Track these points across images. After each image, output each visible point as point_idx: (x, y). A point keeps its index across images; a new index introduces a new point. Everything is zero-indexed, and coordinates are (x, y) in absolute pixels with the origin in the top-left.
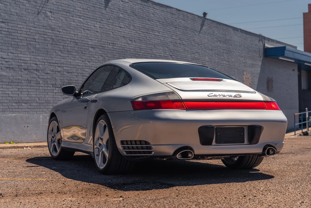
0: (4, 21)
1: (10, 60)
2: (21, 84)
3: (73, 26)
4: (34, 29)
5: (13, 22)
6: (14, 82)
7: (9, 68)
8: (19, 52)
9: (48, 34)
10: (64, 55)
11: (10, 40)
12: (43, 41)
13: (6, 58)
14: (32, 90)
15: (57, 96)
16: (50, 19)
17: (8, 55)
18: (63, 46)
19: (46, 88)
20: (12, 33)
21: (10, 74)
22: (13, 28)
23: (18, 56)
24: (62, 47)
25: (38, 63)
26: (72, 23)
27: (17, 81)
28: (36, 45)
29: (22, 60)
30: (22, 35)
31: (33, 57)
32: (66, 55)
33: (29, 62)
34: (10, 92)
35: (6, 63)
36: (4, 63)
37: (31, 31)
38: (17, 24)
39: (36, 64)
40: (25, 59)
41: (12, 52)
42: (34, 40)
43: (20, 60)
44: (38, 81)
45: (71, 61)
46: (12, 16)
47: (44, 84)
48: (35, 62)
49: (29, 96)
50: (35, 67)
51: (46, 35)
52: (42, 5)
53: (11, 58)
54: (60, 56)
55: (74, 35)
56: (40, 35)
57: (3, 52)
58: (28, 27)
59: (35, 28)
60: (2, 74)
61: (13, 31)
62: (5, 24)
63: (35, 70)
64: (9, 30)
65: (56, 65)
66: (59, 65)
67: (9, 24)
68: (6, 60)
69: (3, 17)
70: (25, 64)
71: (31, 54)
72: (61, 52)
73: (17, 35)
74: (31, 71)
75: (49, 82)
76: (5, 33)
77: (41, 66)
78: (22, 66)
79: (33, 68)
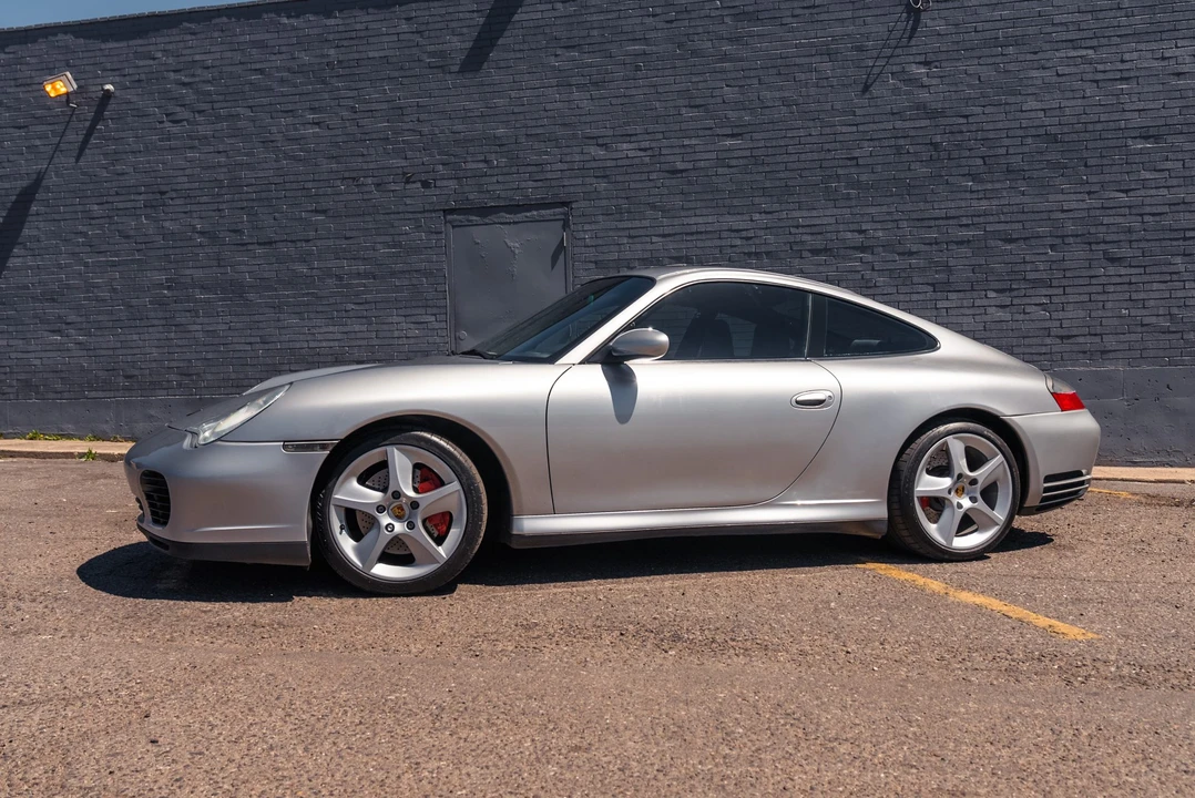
0: (736, 131)
1: (762, 233)
3: (1039, 82)
4: (854, 129)
5: (771, 127)
7: (756, 254)
8: (794, 206)
9: (912, 133)
10: (989, 186)
11: (758, 177)
12: (890, 159)
13: (747, 230)
16: (923, 86)
17: (752, 220)
18: (983, 158)
19: (903, 298)
20: (765, 158)
22: (769, 144)
23: (787, 218)
24: (980, 162)
25: (869, 228)
26: (1035, 73)
28: (858, 175)
29: (803, 226)
30: (803, 157)
31: (844, 211)
32: (998, 186)
33: (829, 228)
35: (745, 242)
36: (738, 242)
37: (839, 138)
38: (786, 130)
39: (861, 232)
40: (818, 221)
41: (767, 210)
42: (854, 162)
43: (797, 227)
44: (870, 280)
45: (1026, 199)
46: (765, 111)
48: (854, 227)
50: (857, 239)
51: (907, 137)
52: (888, 52)
53: (764, 226)
54: (972, 192)
55: (1041, 114)
56: (877, 143)
57: (734, 214)
58: (828, 130)
59: (857, 125)
61: (771, 151)
62: (741, 140)
63: (854, 248)
64: (756, 153)
65: (951, 222)
66: (966, 221)
67: (758, 136)
68: (744, 234)
69: (733, 122)
70: (814, 237)
71: (841, 203)
72: (974, 177)
73: (786, 158)
74: (842, 252)
75: (915, 280)
76: (742, 162)
77: (880, 234)
78: (803, 243)
79: (849, 244)
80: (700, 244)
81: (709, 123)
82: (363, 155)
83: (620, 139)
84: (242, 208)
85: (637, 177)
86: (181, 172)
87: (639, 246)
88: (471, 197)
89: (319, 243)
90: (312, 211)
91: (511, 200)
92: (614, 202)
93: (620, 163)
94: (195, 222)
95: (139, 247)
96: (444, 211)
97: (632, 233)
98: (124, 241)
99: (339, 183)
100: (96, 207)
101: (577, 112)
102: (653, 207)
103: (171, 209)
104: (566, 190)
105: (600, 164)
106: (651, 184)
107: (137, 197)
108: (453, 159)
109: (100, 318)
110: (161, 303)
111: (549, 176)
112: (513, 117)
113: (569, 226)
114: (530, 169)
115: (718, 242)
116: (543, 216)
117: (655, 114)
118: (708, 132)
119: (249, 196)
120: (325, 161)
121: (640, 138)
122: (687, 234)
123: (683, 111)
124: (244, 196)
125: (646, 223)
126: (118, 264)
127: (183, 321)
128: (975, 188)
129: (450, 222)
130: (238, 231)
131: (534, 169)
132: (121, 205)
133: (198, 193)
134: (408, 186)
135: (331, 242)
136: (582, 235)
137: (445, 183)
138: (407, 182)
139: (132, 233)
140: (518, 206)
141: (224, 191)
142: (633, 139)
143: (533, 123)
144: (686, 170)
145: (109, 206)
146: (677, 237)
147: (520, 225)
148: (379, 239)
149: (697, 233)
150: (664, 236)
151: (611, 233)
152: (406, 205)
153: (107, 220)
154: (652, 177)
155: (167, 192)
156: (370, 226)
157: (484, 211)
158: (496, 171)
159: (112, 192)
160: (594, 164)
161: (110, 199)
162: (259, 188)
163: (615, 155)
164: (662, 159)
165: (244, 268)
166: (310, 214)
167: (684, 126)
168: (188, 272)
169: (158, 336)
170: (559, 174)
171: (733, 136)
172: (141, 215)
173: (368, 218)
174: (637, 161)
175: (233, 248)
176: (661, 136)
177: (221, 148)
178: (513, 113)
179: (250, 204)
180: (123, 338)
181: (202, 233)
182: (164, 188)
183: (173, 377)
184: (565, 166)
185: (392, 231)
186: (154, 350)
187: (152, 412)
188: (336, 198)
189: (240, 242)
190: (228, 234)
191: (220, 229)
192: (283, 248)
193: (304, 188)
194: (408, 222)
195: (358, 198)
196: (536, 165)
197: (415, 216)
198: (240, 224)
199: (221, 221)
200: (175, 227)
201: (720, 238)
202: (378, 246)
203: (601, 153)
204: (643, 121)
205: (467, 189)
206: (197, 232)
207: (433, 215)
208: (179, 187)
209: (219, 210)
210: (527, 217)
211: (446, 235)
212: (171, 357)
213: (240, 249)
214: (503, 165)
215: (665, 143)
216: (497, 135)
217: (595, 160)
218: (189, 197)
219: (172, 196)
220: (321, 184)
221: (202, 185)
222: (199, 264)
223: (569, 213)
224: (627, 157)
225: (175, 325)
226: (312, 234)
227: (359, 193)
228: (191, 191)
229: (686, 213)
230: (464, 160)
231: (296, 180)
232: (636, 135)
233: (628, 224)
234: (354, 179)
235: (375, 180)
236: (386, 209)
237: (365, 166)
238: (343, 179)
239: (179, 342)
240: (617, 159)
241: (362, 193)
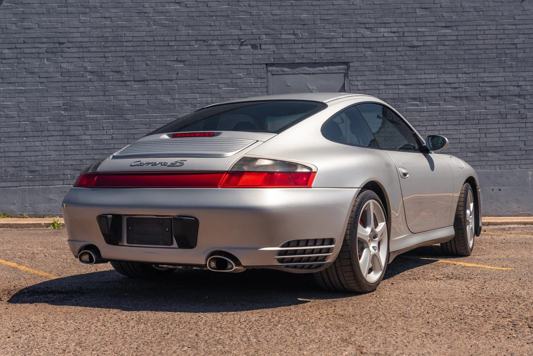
0: (448, 24)
1: (463, 85)
2: (485, 122)
4: (514, 27)
5: (468, 23)
6: (470, 120)
7: (460, 97)
8: (482, 70)
11: (462, 52)
13: (455, 83)
14: (509, 130)
17: (457, 78)
20: (465, 41)
21: (463, 108)
22: (466, 34)
23: (477, 77)
25: (523, 84)
27: (477, 117)
28: (517, 53)
29: (487, 82)
30: (486, 42)
31: (509, 74)
33: (501, 84)
34: (461, 136)
35: (453, 90)
36: (450, 90)
37: (506, 32)
38: (477, 25)
40: (494, 80)
41: (466, 72)
42: (514, 46)
43: (483, 82)
44: (523, 114)
46: (465, 14)
48: (514, 83)
49: (501, 139)
50: (516, 90)
53: (465, 81)
56: (527, 36)
57: (447, 73)
58: (500, 27)
59: (516, 25)
60: (446, 108)
61: (468, 38)
62: (451, 30)
63: (515, 95)
64: (460, 38)
67: (461, 28)
68: (453, 85)
69: (447, 19)
70: (493, 89)
71: (507, 70)
73: (477, 42)
74: (508, 98)
76: (452, 43)
77: (529, 88)
78: (486, 91)
79: (512, 93)
80: (427, 91)
81: (433, 19)
82: (211, 26)
83: (380, 25)
84: (123, 57)
85: (390, 49)
86: (76, 30)
87: (391, 91)
88: (285, 56)
89: (179, 82)
90: (174, 61)
91: (311, 59)
92: (376, 63)
93: (379, 40)
94: (87, 64)
95: (42, 80)
96: (266, 64)
97: (387, 82)
98: (29, 76)
99: (193, 43)
100: (7, 51)
101: (353, 7)
102: (400, 68)
103: (67, 55)
104: (346, 55)
105: (367, 40)
106: (398, 54)
107: (40, 45)
108: (272, 32)
109: (9, 130)
110: (59, 120)
111: (335, 45)
112: (312, 8)
113: (348, 77)
114: (323, 41)
115: (438, 90)
116: (331, 70)
117: (400, 11)
118: (432, 24)
119: (128, 49)
120: (184, 28)
121: (391, 25)
122: (420, 84)
123: (418, 10)
124: (124, 49)
125: (395, 77)
126: (25, 91)
127: (77, 133)
129: (270, 71)
130: (120, 72)
131: (325, 40)
132: (26, 51)
133: (89, 44)
134: (242, 48)
135: (187, 82)
136: (356, 83)
137: (267, 47)
138: (242, 44)
139: (36, 70)
140: (315, 63)
141: (109, 44)
142: (387, 25)
143: (324, 12)
144: (419, 46)
145: (18, 51)
146: (414, 86)
147: (317, 75)
148: (221, 81)
149: (426, 84)
150: (406, 85)
151: (374, 83)
152: (241, 59)
153: (16, 61)
154: (399, 49)
155: (64, 43)
156: (216, 72)
157: (293, 65)
158: (300, 41)
159: (21, 41)
160: (363, 40)
161: (18, 46)
162: (135, 44)
163: (376, 35)
164: (405, 39)
165: (123, 97)
166: (174, 63)
167: (418, 20)
168: (80, 99)
169: (56, 143)
170: (341, 45)
171: (446, 27)
172: (44, 58)
173: (214, 67)
174: (390, 39)
175: (115, 83)
176: (404, 25)
177: (107, 15)
178: (312, 5)
179: (128, 54)
180: (28, 144)
181: (92, 73)
182: (62, 40)
183: (67, 172)
184: (346, 40)
185: (231, 76)
186: (53, 153)
187: (51, 197)
188: (192, 53)
189: (120, 79)
190: (112, 74)
191: (106, 70)
192: (153, 85)
193: (168, 45)
194: (242, 70)
195: (207, 54)
196: (327, 38)
197: (247, 67)
198: (121, 67)
199: (106, 65)
200: (71, 67)
201: (439, 88)
202: (221, 86)
203: (367, 33)
204: (393, 15)
205: (282, 51)
206: (88, 72)
207: (259, 67)
208: (74, 40)
209: (105, 57)
210: (321, 70)
211: (268, 80)
212: (67, 158)
213: (121, 83)
214: (306, 37)
215: (406, 29)
216: (302, 18)
217: (364, 37)
218: (81, 47)
219: (68, 46)
220: (181, 43)
221: (92, 40)
222: (89, 94)
223: (348, 69)
224: (384, 37)
225: (70, 136)
226: (174, 76)
227: (208, 50)
228: (83, 43)
229: (419, 72)
230: (280, 33)
231: (163, 39)
232: (389, 23)
233: (384, 77)
234: (204, 41)
235: (219, 43)
236: (227, 61)
237: (212, 33)
238: (197, 40)
239: (73, 148)
240: (377, 37)
241: (210, 50)
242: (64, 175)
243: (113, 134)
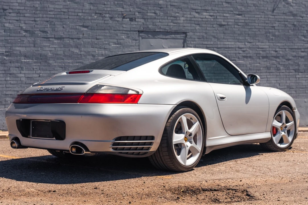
0: (240, 13)
1: (248, 49)
2: (260, 71)
4: (273, 17)
5: (250, 13)
6: (252, 70)
7: (247, 56)
8: (258, 41)
9: (289, 20)
11: (247, 30)
12: (283, 28)
13: (243, 48)
14: (272, 77)
15: (300, 81)
16: (291, 6)
17: (245, 45)
18: (307, 30)
19: (287, 74)
20: (249, 24)
21: (248, 63)
22: (250, 19)
23: (255, 45)
24: (306, 32)
25: (278, 50)
27: (255, 68)
28: (275, 32)
29: (260, 48)
30: (260, 24)
31: (272, 44)
33: (267, 49)
35: (243, 52)
36: (241, 52)
37: (270, 19)
38: (255, 15)
39: (276, 51)
40: (264, 47)
41: (250, 42)
42: (273, 28)
43: (258, 48)
44: (278, 67)
46: (248, 7)
47: (285, 70)
48: (274, 49)
49: (268, 82)
50: (275, 54)
51: (287, 21)
53: (249, 47)
54: (304, 41)
56: (279, 22)
57: (240, 42)
58: (266, 16)
59: (274, 16)
60: (239, 63)
61: (250, 21)
62: (242, 16)
63: (274, 57)
64: (246, 21)
65: (299, 50)
66: (303, 50)
67: (246, 15)
68: (243, 49)
69: (239, 10)
70: (263, 52)
71: (270, 41)
72: (304, 36)
73: (255, 24)
74: (271, 58)
75: (291, 68)
76: (242, 24)
77: (281, 52)
78: (260, 54)
79: (273, 55)
80: (229, 52)
81: (232, 9)
82: (105, 4)
83: (203, 11)
84: (47, 21)
85: (209, 26)
88: (150, 26)
89: (85, 40)
90: (81, 26)
91: (165, 29)
92: (201, 34)
93: (203, 20)
94: (23, 25)
96: (139, 31)
97: (208, 46)
99: (93, 15)
102: (215, 37)
103: (9, 18)
104: (185, 28)
105: (197, 19)
106: (214, 29)
108: (142, 11)
110: (3, 63)
111: (179, 22)
113: (186, 42)
114: (172, 18)
115: (235, 52)
116: (177, 37)
117: (214, 3)
118: (231, 12)
119: (51, 16)
120: (88, 5)
121: (210, 11)
123: (224, 3)
124: (48, 16)
125: (212, 43)
127: (15, 72)
128: (305, 40)
129: (141, 36)
130: (45, 31)
131: (173, 18)
133: (24, 11)
134: (124, 20)
135: (90, 40)
137: (139, 20)
138: (124, 18)
140: (167, 32)
141: (38, 12)
142: (208, 11)
144: (225, 25)
146: (222, 49)
147: (168, 40)
148: (111, 40)
149: (229, 48)
152: (123, 27)
154: (214, 26)
155: (7, 9)
156: (108, 35)
157: (154, 33)
158: (159, 17)
160: (195, 19)
162: (56, 13)
163: (202, 17)
164: (217, 20)
167: (224, 9)
168: (18, 48)
170: (182, 21)
171: (239, 15)
173: (107, 31)
174: (209, 20)
175: (42, 39)
176: (216, 12)
179: (51, 20)
181: (26, 31)
182: (5, 7)
183: (8, 99)
184: (185, 19)
185: (117, 38)
188: (93, 21)
189: (46, 37)
190: (39, 32)
191: (36, 29)
192: (67, 41)
193: (78, 15)
194: (124, 34)
195: (103, 22)
196: (174, 17)
197: (127, 32)
198: (46, 28)
199: (36, 26)
200: (11, 26)
201: (236, 50)
202: (111, 44)
203: (197, 15)
204: (211, 5)
205: (148, 23)
206: (23, 30)
207: (134, 32)
208: (14, 8)
209: (35, 21)
210: (171, 37)
211: (139, 41)
212: (8, 89)
213: (46, 40)
214: (162, 15)
215: (218, 14)
216: (160, 3)
217: (195, 17)
218: (19, 13)
219: (10, 12)
220: (85, 14)
221: (26, 8)
222: (24, 45)
223: (186, 37)
224: (206, 18)
225: (10, 74)
226: (81, 36)
227: (103, 20)
228: (20, 10)
229: (225, 40)
230: (147, 12)
231: (74, 11)
232: (208, 10)
233: (206, 43)
234: (100, 14)
235: (110, 16)
236: (114, 28)
237: (105, 9)
238: (96, 13)
239: (12, 82)
240: (202, 18)
241: (104, 20)
242: (5, 101)
243: (40, 73)
